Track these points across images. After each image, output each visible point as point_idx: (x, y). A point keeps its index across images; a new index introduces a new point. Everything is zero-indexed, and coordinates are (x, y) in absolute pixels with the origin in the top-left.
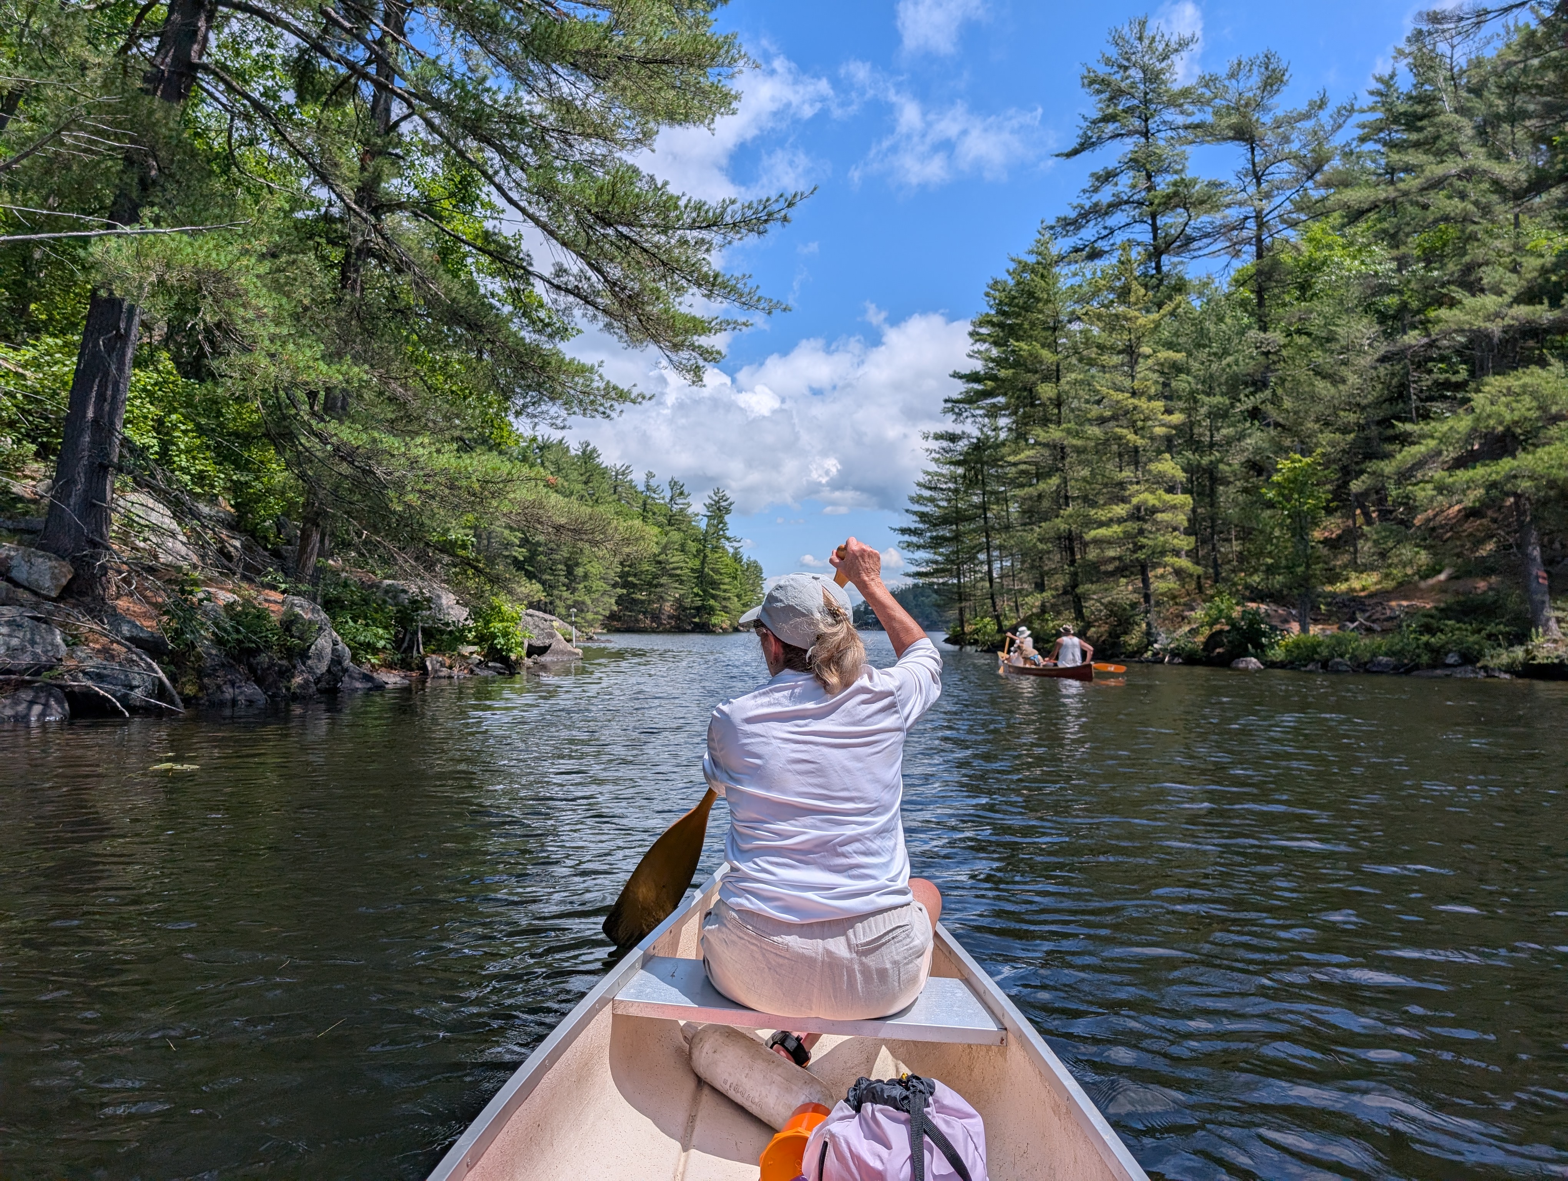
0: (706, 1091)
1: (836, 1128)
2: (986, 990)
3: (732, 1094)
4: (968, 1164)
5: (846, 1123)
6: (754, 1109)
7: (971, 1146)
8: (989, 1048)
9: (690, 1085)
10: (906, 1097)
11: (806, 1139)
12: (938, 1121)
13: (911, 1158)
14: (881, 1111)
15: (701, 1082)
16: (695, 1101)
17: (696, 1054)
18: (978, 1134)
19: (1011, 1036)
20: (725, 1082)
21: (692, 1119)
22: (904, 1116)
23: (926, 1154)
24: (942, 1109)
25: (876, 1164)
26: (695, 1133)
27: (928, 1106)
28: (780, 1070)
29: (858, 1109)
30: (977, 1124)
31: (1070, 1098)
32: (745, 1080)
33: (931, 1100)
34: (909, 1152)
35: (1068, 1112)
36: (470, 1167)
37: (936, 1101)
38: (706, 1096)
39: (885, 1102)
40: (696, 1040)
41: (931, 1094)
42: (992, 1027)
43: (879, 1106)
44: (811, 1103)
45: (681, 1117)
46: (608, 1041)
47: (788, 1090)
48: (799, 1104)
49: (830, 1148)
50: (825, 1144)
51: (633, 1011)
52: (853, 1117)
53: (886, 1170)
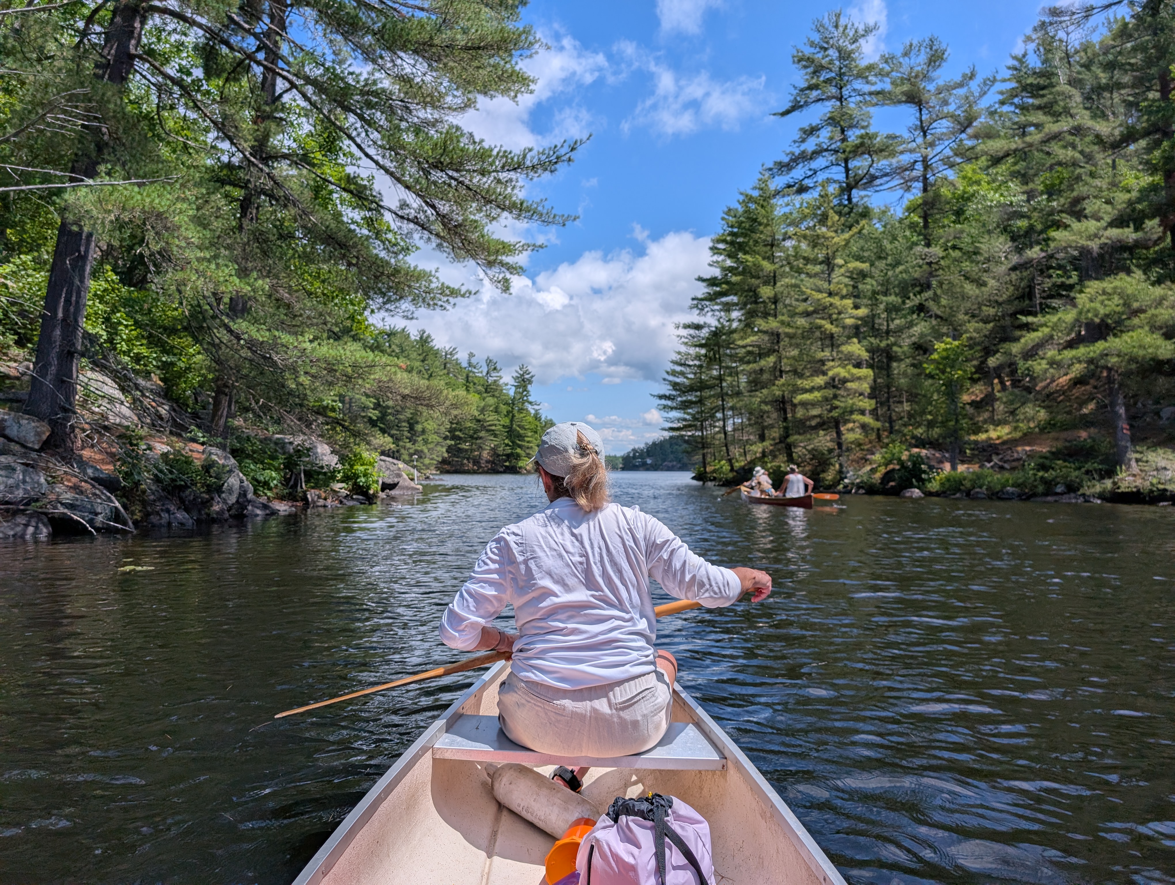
0: (505, 813)
1: (600, 834)
2: (711, 730)
3: (524, 814)
4: (698, 857)
5: (607, 831)
6: (541, 825)
7: (700, 844)
8: (714, 772)
9: (492, 809)
10: (651, 810)
11: (578, 844)
12: (676, 826)
13: (656, 854)
14: (633, 821)
15: (501, 807)
16: (497, 819)
17: (496, 786)
18: (705, 835)
19: (729, 763)
20: (519, 805)
21: (494, 834)
22: (649, 823)
23: (667, 851)
24: (679, 817)
25: (630, 860)
26: (497, 844)
27: (668, 815)
28: (559, 795)
29: (616, 820)
30: (704, 828)
31: (773, 806)
32: (533, 803)
33: (670, 811)
34: (654, 850)
35: (772, 816)
36: (325, 874)
37: (673, 813)
38: (505, 817)
39: (636, 814)
40: (496, 775)
41: (670, 807)
42: (716, 757)
43: (631, 818)
44: (583, 818)
45: (486, 832)
46: (430, 778)
47: (566, 809)
48: (574, 819)
49: (596, 850)
50: (592, 847)
51: (448, 756)
52: (612, 826)
53: (637, 864)
